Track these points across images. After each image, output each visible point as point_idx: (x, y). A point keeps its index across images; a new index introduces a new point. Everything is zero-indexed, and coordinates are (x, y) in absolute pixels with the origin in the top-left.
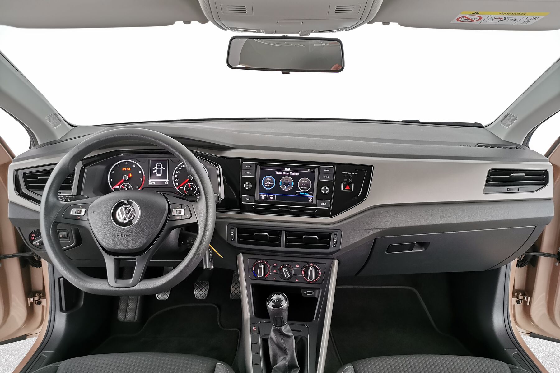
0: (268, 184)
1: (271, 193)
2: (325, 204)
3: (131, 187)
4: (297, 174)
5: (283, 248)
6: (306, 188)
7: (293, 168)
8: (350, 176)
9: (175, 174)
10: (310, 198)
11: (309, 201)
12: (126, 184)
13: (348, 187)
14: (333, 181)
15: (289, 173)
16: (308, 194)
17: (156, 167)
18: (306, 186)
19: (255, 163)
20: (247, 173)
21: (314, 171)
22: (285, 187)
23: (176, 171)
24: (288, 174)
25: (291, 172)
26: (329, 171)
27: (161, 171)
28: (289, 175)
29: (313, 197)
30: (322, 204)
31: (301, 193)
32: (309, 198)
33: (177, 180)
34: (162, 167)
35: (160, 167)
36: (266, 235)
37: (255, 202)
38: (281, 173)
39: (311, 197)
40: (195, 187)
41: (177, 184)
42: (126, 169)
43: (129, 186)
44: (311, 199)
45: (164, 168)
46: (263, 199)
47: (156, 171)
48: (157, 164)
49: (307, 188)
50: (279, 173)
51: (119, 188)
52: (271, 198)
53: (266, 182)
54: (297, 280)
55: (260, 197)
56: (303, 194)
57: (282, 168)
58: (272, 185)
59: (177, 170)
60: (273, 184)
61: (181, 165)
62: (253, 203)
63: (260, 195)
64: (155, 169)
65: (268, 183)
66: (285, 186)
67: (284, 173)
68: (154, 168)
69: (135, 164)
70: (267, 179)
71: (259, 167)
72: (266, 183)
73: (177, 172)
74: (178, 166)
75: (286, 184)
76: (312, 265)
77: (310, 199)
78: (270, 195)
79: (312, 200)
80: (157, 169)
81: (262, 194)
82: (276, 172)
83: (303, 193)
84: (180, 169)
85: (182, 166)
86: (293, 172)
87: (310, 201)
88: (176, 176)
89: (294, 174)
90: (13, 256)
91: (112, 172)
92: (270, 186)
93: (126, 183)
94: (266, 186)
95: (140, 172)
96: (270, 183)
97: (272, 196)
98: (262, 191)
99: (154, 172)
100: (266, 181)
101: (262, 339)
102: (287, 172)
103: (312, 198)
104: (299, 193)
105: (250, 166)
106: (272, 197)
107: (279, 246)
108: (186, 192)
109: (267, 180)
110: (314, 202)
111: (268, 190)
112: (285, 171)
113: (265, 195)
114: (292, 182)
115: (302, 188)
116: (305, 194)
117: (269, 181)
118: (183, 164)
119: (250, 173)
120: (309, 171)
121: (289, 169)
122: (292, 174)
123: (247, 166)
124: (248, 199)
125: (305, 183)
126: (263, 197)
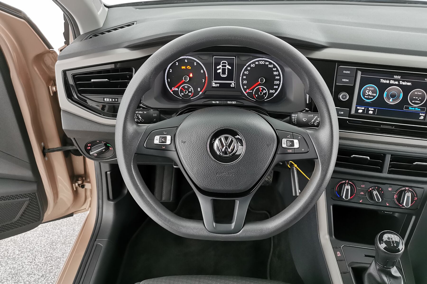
0: (369, 95)
1: (371, 107)
3: (192, 90)
4: (409, 84)
5: (385, 174)
6: (418, 102)
7: (404, 77)
9: (244, 74)
10: (422, 114)
11: (420, 118)
12: (185, 86)
15: (399, 82)
16: (419, 109)
17: (220, 66)
18: (419, 99)
19: (355, 68)
20: (344, 80)
22: (391, 100)
23: (244, 71)
24: (397, 83)
25: (401, 80)
27: (227, 70)
28: (399, 85)
31: (410, 108)
32: (421, 114)
33: (245, 82)
34: (227, 66)
35: (225, 66)
36: (367, 159)
37: (350, 116)
38: (388, 82)
39: (423, 114)
40: (266, 90)
41: (245, 87)
42: (186, 68)
43: (189, 87)
44: (423, 116)
45: (230, 68)
46: (359, 113)
47: (220, 71)
48: (222, 62)
49: (420, 102)
50: (385, 81)
51: (178, 90)
52: (371, 112)
53: (366, 92)
54: (388, 205)
55: (357, 110)
56: (414, 109)
57: (390, 75)
58: (374, 97)
59: (246, 70)
60: (375, 95)
62: (348, 118)
63: (356, 107)
64: (220, 69)
65: (369, 94)
66: (391, 99)
67: (392, 82)
68: (218, 67)
69: (196, 61)
70: (368, 88)
71: (359, 73)
72: (367, 93)
73: (245, 73)
74: (247, 65)
75: (393, 96)
76: (407, 188)
77: (422, 116)
78: (370, 109)
80: (221, 68)
81: (359, 107)
82: (381, 80)
83: (413, 107)
84: (249, 68)
85: (252, 65)
86: (403, 81)
87: (422, 118)
88: (244, 77)
89: (404, 83)
90: (57, 150)
91: (169, 70)
92: (371, 97)
93: (186, 85)
94: (366, 97)
95: (202, 71)
96: (371, 94)
97: (373, 109)
98: (360, 102)
99: (218, 71)
101: (352, 268)
102: (395, 80)
103: (424, 115)
104: (408, 108)
105: (348, 72)
106: (372, 110)
107: (381, 171)
108: (255, 96)
109: (368, 90)
111: (368, 103)
112: (393, 80)
113: (363, 108)
114: (401, 94)
115: (413, 101)
116: (416, 109)
117: (371, 91)
118: (253, 63)
119: (348, 81)
120: (426, 81)
121: (399, 77)
122: (403, 84)
123: (344, 72)
124: (341, 113)
125: (418, 96)
126: (360, 110)
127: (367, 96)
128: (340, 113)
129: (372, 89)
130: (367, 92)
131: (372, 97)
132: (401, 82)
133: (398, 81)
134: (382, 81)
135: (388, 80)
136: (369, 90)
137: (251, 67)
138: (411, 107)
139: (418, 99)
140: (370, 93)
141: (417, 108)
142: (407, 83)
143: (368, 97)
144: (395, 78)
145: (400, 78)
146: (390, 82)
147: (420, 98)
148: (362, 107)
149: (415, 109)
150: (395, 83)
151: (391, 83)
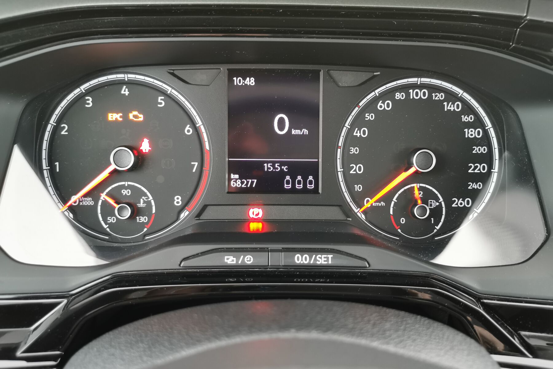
3: (148, 203)
9: (351, 140)
12: (123, 187)
23: (353, 125)
33: (357, 169)
40: (437, 199)
41: (358, 188)
42: (125, 116)
43: (138, 193)
51: (92, 203)
59: (359, 122)
61: (375, 100)
69: (163, 93)
73: (357, 133)
74: (362, 104)
84: (369, 117)
85: (380, 103)
88: (354, 151)
91: (56, 129)
93: (126, 184)
95: (188, 130)
108: (399, 224)
118: (383, 96)
137: (376, 112)
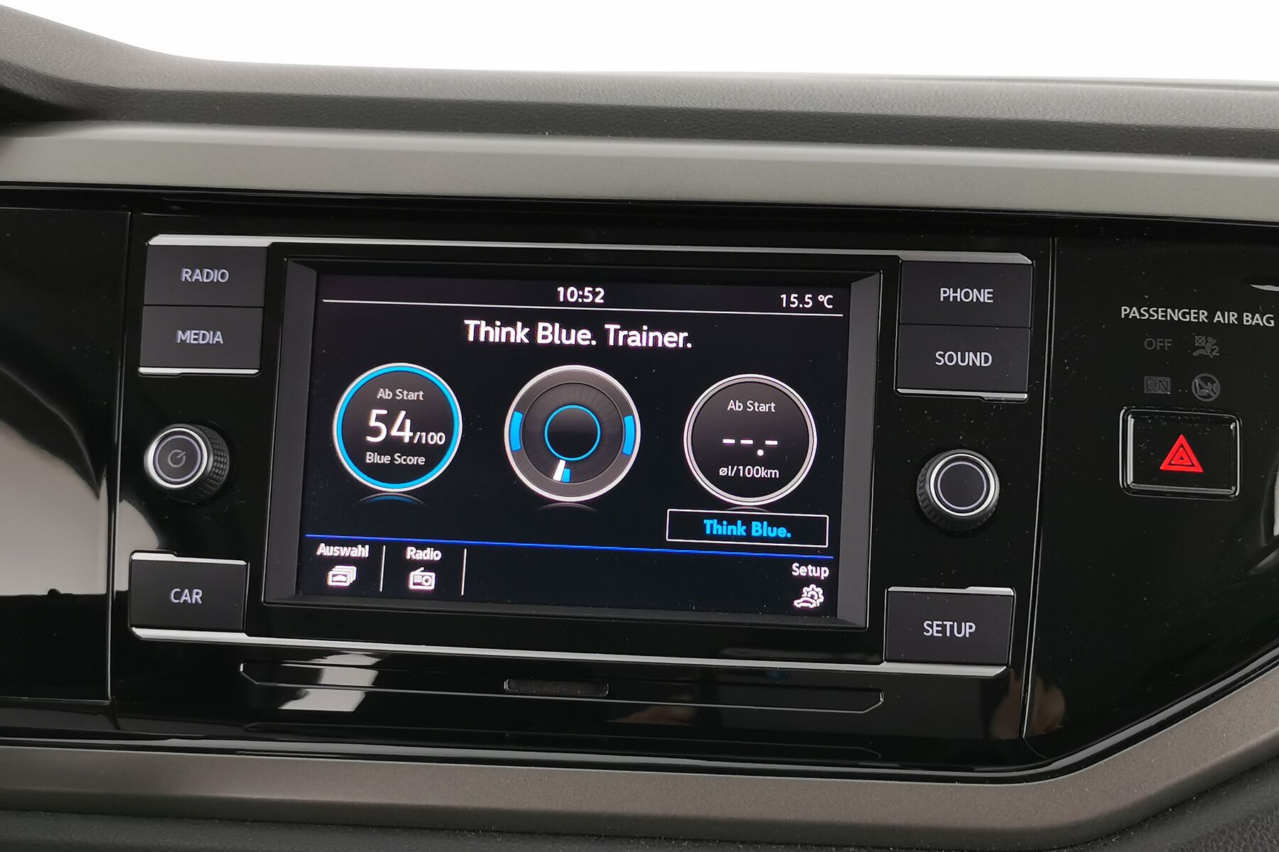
0: (393, 445)
1: (423, 533)
2: (968, 629)
4: (672, 339)
6: (762, 473)
7: (632, 286)
8: (1199, 340)
10: (811, 571)
11: (798, 604)
13: (1181, 457)
14: (1034, 394)
15: (601, 335)
16: (782, 532)
18: (768, 449)
19: (264, 241)
20: (189, 336)
21: (841, 304)
22: (560, 472)
24: (583, 337)
25: (613, 318)
26: (985, 296)
28: (600, 355)
29: (834, 567)
30: (932, 629)
31: (711, 526)
32: (799, 571)
38: (519, 334)
39: (817, 564)
44: (817, 581)
46: (339, 591)
49: (775, 473)
50: (497, 334)
53: (373, 423)
55: (312, 569)
56: (740, 530)
57: (528, 285)
58: (435, 454)
60: (437, 438)
62: (241, 638)
63: (307, 545)
65: (394, 432)
66: (562, 464)
67: (548, 333)
70: (384, 394)
71: (301, 282)
72: (376, 432)
75: (572, 440)
77: (808, 581)
78: (411, 553)
79: (829, 587)
81: (329, 543)
82: (472, 323)
83: (732, 520)
86: (631, 323)
87: (812, 597)
89: (636, 339)
92: (413, 460)
94: (371, 458)
96: (407, 435)
97: (432, 555)
98: (334, 505)
100: (375, 412)
102: (570, 320)
103: (824, 573)
104: (693, 527)
105: (215, 276)
106: (428, 566)
109: (381, 404)
110: (854, 611)
111: (393, 504)
112: (551, 317)
113: (362, 552)
114: (628, 420)
115: (723, 472)
116: (758, 529)
117: (403, 413)
119: (219, 338)
120: (788, 309)
121: (595, 294)
122: (630, 344)
123: (186, 274)
124: (186, 597)
125: (756, 426)
126: (338, 569)
127: (380, 449)
128: (178, 596)
129: (413, 396)
130: (379, 418)
131: (421, 461)
132: (612, 327)
133: (594, 321)
134: (477, 328)
135: (519, 324)
136: (393, 408)
138: (720, 519)
139: (760, 453)
140: (401, 428)
141: (760, 519)
142: (659, 334)
143: (386, 459)
144: (566, 303)
145: (598, 300)
146: (532, 335)
147: (768, 443)
148: (353, 544)
149: (749, 530)
150: (572, 341)
151: (540, 341)
